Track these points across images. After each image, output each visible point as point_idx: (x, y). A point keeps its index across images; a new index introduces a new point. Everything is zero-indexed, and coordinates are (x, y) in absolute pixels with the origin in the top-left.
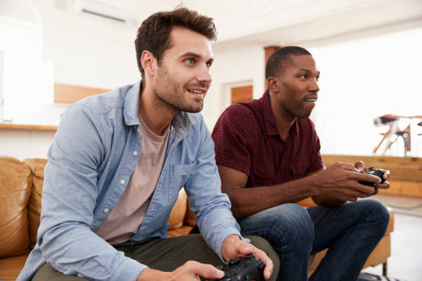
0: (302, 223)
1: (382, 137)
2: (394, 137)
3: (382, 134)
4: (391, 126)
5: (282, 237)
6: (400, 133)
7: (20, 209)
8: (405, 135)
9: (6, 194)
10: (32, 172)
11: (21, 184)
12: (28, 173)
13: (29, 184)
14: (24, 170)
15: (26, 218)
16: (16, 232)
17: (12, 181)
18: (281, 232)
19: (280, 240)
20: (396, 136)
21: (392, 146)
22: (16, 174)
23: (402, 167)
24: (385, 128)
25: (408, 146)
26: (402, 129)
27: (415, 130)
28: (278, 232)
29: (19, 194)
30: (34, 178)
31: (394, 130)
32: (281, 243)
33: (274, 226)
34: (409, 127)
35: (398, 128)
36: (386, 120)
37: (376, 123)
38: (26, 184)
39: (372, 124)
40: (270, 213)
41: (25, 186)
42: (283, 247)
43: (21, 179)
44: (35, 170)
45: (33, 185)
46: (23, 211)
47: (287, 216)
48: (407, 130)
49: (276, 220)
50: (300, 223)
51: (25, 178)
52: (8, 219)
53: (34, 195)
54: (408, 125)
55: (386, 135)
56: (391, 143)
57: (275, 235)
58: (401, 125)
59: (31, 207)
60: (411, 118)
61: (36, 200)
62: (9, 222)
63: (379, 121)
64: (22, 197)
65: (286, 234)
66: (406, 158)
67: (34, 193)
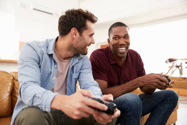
0: (136, 102)
1: (169, 68)
2: (175, 68)
3: (169, 67)
4: (173, 63)
5: (128, 109)
6: (178, 67)
7: (8, 94)
8: (180, 68)
9: (2, 87)
10: (14, 78)
11: (9, 83)
12: (12, 78)
13: (12, 83)
14: (10, 77)
15: (10, 99)
16: (6, 105)
17: (5, 82)
18: (127, 107)
19: (126, 110)
20: (176, 68)
21: (174, 73)
22: (7, 79)
23: (179, 82)
24: (170, 64)
25: (181, 73)
26: (178, 65)
27: (184, 65)
28: (126, 107)
29: (8, 88)
30: (14, 80)
31: (175, 65)
32: (127, 111)
33: (124, 104)
34: (181, 64)
35: (177, 64)
36: (171, 60)
37: (166, 62)
38: (11, 83)
39: (165, 62)
40: (121, 97)
41: (10, 84)
42: (128, 113)
43: (8, 81)
44: (15, 77)
45: (14, 84)
46: (9, 95)
47: (129, 99)
48: (181, 65)
49: (124, 101)
50: (135, 102)
51: (11, 80)
52: (3, 99)
53: (14, 89)
54: (181, 63)
55: (171, 67)
56: (174, 71)
57: (124, 108)
58: (178, 63)
59: (13, 94)
60: (182, 60)
61: (15, 91)
62: (3, 101)
63: (168, 61)
64: (9, 89)
65: (129, 107)
66: (180, 78)
67: (14, 87)
